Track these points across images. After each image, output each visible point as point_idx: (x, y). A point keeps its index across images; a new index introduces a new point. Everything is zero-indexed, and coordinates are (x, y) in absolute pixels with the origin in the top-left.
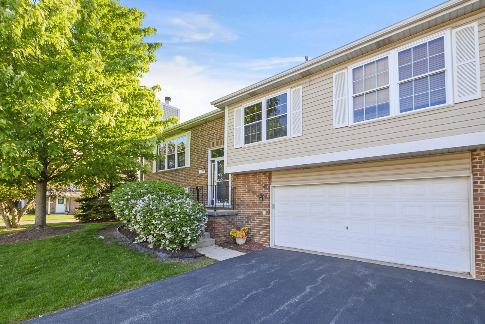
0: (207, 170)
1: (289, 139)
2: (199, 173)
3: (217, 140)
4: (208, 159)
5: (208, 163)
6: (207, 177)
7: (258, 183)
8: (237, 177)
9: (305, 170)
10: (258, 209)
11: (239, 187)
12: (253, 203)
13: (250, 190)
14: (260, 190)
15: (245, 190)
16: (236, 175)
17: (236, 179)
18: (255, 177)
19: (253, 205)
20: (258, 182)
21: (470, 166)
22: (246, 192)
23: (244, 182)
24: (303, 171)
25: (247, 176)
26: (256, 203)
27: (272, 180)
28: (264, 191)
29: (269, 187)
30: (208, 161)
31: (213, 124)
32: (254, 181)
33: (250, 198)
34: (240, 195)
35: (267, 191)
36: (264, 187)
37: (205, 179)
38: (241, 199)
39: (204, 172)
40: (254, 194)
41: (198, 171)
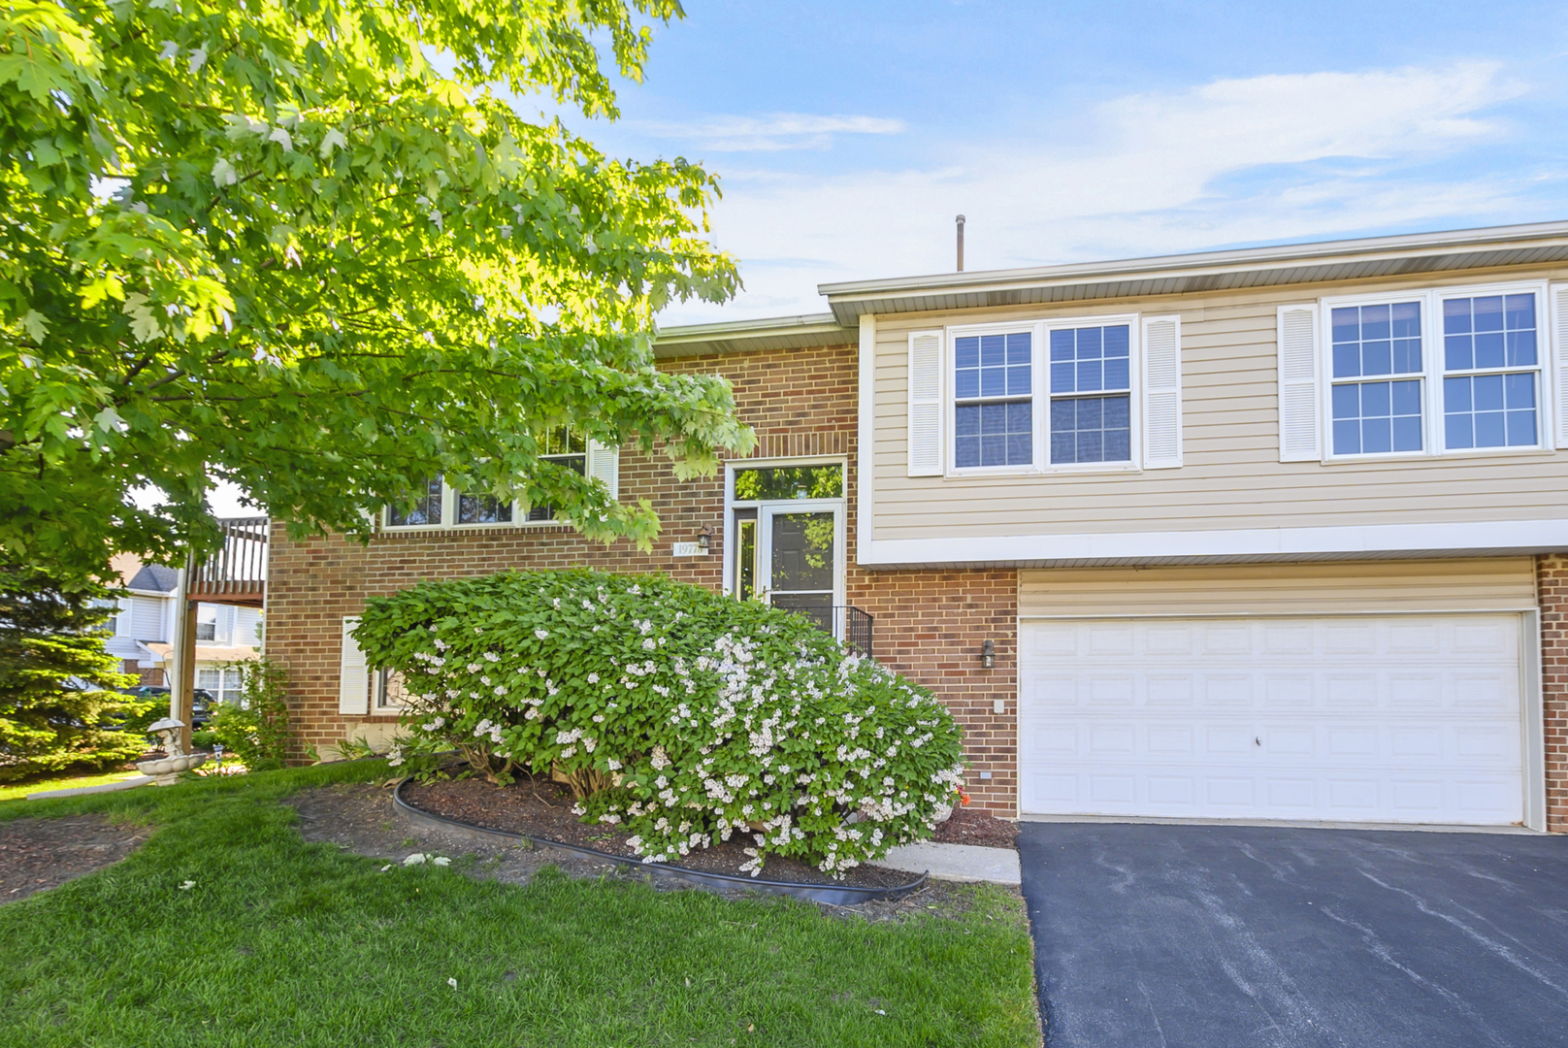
0: (720, 545)
1: (1136, 473)
2: (672, 553)
3: (771, 431)
4: (721, 501)
5: (721, 516)
6: (720, 572)
7: (970, 606)
8: (877, 580)
9: (1142, 573)
10: (972, 696)
11: (885, 616)
12: (947, 674)
13: (935, 629)
14: (978, 628)
15: (911, 629)
16: (871, 573)
17: (869, 587)
18: (958, 585)
19: (949, 681)
20: (969, 601)
21: (1533, 589)
22: (918, 637)
23: (907, 601)
24: (1134, 573)
25: (922, 579)
26: (963, 673)
27: (1021, 597)
28: (996, 635)
29: (1014, 620)
30: (722, 508)
31: (751, 368)
32: (954, 599)
33: (936, 659)
34: (893, 645)
35: (1009, 632)
36: (994, 620)
37: (711, 580)
38: (895, 659)
39: (705, 552)
40: (952, 644)
41: (668, 546)
